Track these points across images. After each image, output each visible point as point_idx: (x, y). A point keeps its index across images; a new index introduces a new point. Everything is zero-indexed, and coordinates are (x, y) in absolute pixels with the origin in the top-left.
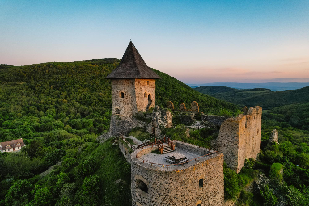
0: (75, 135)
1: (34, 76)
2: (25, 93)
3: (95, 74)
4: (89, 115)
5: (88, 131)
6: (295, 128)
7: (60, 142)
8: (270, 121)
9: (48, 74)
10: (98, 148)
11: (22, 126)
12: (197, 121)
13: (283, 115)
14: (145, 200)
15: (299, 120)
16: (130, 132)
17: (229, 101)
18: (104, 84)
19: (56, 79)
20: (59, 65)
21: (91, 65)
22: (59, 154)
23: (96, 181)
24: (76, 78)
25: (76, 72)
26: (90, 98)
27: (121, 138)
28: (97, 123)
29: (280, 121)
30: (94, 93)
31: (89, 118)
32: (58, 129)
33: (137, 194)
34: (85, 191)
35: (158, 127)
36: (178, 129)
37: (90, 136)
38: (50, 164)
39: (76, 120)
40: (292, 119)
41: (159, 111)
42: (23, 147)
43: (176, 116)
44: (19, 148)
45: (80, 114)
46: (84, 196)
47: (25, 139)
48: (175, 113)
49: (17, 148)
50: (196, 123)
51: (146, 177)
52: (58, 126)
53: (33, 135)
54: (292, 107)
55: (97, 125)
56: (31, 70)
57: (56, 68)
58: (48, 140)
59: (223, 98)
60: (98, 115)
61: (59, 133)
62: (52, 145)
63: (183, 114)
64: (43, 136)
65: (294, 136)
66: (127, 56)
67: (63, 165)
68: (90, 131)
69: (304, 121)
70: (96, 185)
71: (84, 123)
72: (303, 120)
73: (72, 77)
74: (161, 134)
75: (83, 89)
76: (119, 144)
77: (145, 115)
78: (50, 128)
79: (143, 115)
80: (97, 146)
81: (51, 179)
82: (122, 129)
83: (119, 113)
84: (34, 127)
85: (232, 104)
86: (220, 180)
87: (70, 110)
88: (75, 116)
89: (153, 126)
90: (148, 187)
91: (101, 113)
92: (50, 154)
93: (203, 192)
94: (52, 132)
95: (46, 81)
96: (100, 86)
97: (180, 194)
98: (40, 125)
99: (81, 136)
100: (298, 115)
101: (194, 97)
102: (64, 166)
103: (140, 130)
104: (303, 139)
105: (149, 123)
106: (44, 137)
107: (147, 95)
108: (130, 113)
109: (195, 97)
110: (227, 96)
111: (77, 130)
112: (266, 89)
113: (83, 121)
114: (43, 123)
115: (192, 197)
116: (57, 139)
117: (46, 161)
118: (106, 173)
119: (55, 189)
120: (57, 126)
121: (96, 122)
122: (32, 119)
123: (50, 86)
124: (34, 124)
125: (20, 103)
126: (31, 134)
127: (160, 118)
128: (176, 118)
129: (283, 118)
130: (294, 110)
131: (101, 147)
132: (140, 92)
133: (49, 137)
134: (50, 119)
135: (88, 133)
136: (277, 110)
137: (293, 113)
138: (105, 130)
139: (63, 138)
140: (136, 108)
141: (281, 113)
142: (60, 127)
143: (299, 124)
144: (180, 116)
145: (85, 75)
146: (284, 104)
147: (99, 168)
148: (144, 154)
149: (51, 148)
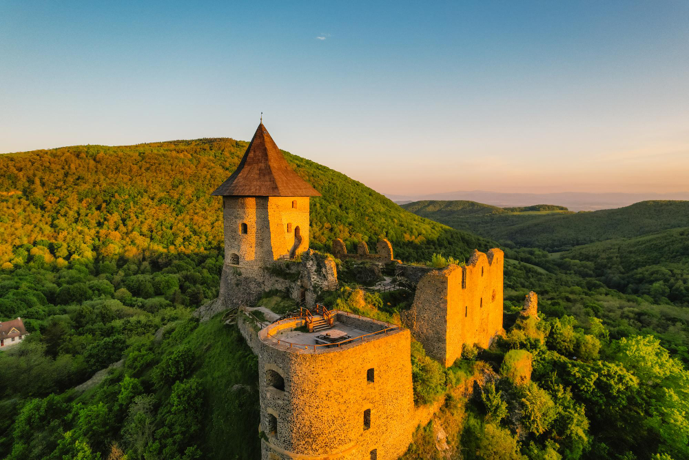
0: (139, 310)
1: (41, 179)
2: (21, 217)
3: (182, 173)
4: (170, 264)
5: (168, 302)
6: (613, 291)
7: (108, 325)
8: (564, 275)
9: (74, 173)
10: (197, 330)
11: (15, 291)
12: (385, 278)
13: (590, 263)
14: (280, 402)
15: (623, 273)
16: (259, 298)
17: (479, 232)
18: (204, 196)
19: (95, 184)
20: (102, 153)
21: (174, 153)
22: (114, 348)
23: (197, 389)
24: (139, 183)
25: (140, 168)
26: (171, 228)
27: (242, 311)
28: (187, 284)
29: (584, 275)
30: (180, 217)
31: (168, 272)
32: (101, 297)
33: (268, 395)
34: (177, 406)
35: (312, 289)
36: (344, 292)
37: (175, 312)
38: (94, 368)
39: (141, 277)
40: (609, 271)
41: (312, 260)
42: (23, 337)
43: (347, 268)
44: (13, 339)
45: (150, 264)
46: (175, 414)
47: (27, 320)
48: (347, 262)
49: (10, 339)
50: (385, 280)
51: (281, 365)
52: (100, 291)
53: (44, 311)
54: (610, 246)
55: (189, 288)
56: (36, 164)
57: (94, 160)
58: (79, 323)
59: (467, 226)
60: (190, 265)
61: (104, 307)
62: (92, 332)
63: (361, 264)
64: (66, 313)
65: (606, 306)
66: (254, 152)
67: (126, 366)
68: (173, 300)
69: (633, 275)
70: (197, 395)
71: (159, 283)
72: (630, 274)
73: (130, 180)
74: (316, 302)
75: (155, 207)
76: (239, 322)
77: (288, 266)
78: (81, 295)
79: (283, 267)
80: (195, 327)
81: (105, 392)
82: (243, 294)
83: (238, 264)
84: (44, 294)
85: (485, 239)
86: (405, 374)
87: (127, 253)
88: (139, 269)
89: (302, 287)
90: (285, 381)
91: (196, 260)
92: (94, 347)
93: (374, 391)
94: (87, 304)
95: (71, 189)
96: (194, 202)
97: (335, 390)
98: (58, 290)
99: (153, 313)
100: (621, 263)
101: (402, 225)
102: (129, 367)
103: (278, 294)
104: (623, 313)
105: (294, 281)
106: (70, 315)
107: (293, 228)
108: (260, 264)
109: (406, 225)
110: (475, 223)
111: (143, 300)
112: (558, 207)
113: (157, 279)
114: (65, 285)
115: (355, 397)
116: (99, 319)
117: (85, 363)
118: (214, 376)
119: (116, 408)
120: (98, 290)
121: (185, 281)
122: (39, 276)
123: (81, 201)
124: (43, 286)
125: (9, 240)
126: (40, 308)
127: (315, 271)
128: (347, 272)
129: (590, 270)
130: (613, 253)
131: (204, 330)
132: (279, 222)
133: (81, 315)
134: (82, 275)
135: (168, 305)
136: (579, 251)
137: (611, 258)
138: (206, 297)
139: (113, 316)
140: (270, 253)
141: (587, 258)
142: (104, 293)
143: (622, 282)
144: (355, 268)
145: (160, 175)
146: (594, 238)
147: (200, 366)
148: (282, 333)
149: (90, 336)
